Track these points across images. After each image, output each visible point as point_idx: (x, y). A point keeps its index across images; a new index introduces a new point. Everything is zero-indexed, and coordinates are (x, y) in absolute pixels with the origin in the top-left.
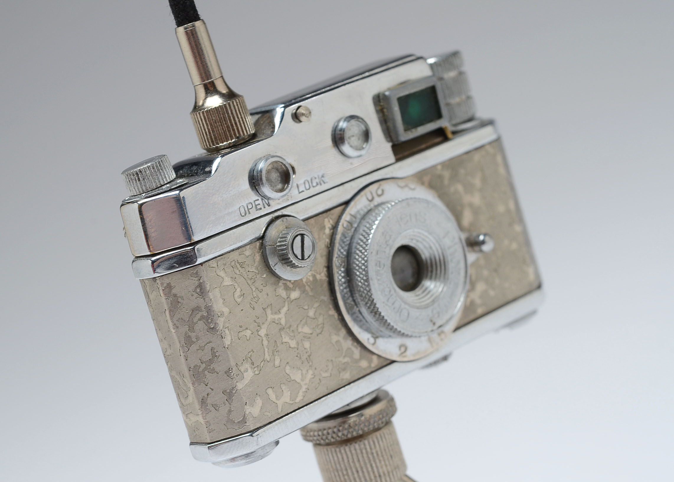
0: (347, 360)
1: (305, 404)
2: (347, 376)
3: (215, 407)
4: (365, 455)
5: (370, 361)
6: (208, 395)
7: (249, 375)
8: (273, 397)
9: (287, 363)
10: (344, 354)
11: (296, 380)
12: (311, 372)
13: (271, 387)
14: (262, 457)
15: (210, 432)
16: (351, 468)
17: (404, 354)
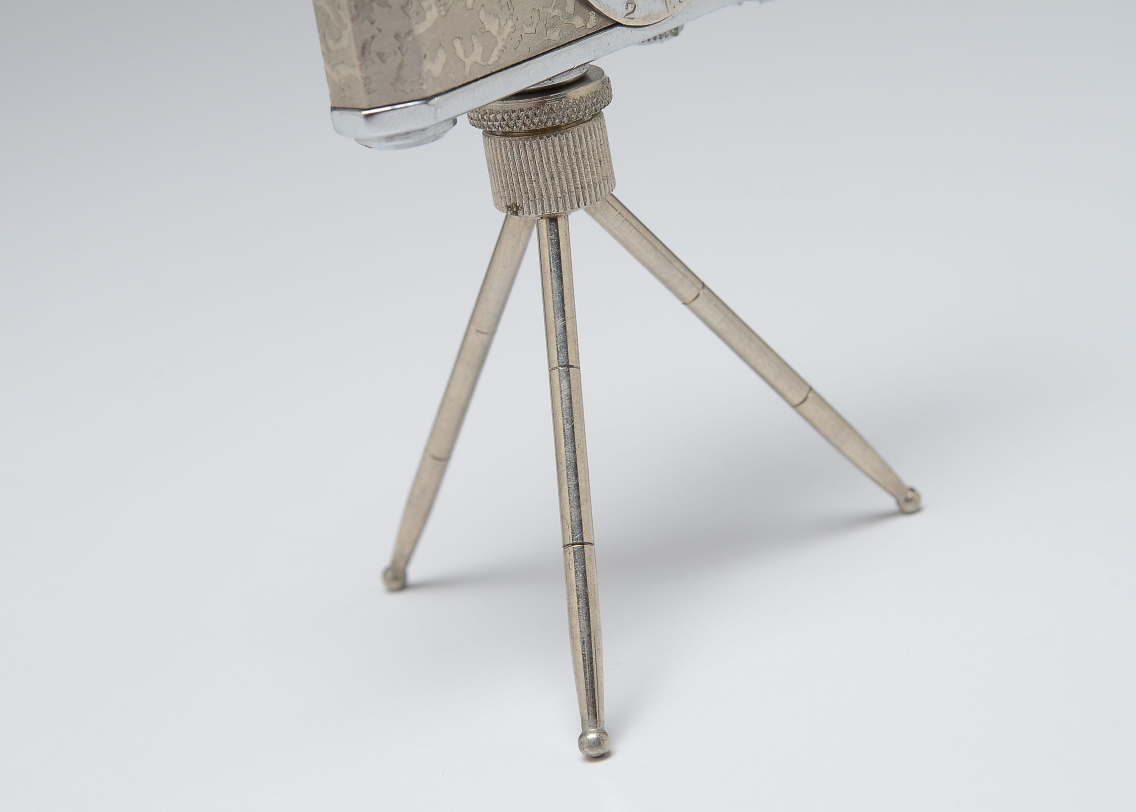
0: (557, 12)
1: (500, 68)
2: (555, 36)
3: (381, 56)
4: (566, 155)
5: (586, 20)
6: (373, 37)
7: (432, 15)
8: (460, 52)
9: (482, 6)
10: (554, 4)
11: (492, 32)
12: (510, 23)
13: (459, 38)
14: (436, 138)
15: (369, 93)
16: (543, 172)
17: (631, 16)
